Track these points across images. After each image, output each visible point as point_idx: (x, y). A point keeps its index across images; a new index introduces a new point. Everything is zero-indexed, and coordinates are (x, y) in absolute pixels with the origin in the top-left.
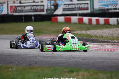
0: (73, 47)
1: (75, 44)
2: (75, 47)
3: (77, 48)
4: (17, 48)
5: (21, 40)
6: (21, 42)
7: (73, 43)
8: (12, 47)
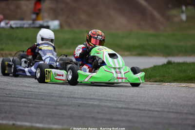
0: (115, 75)
1: (118, 69)
2: (119, 75)
3: (122, 78)
4: (16, 75)
5: (25, 58)
6: (25, 62)
7: (115, 68)
8: (6, 72)
